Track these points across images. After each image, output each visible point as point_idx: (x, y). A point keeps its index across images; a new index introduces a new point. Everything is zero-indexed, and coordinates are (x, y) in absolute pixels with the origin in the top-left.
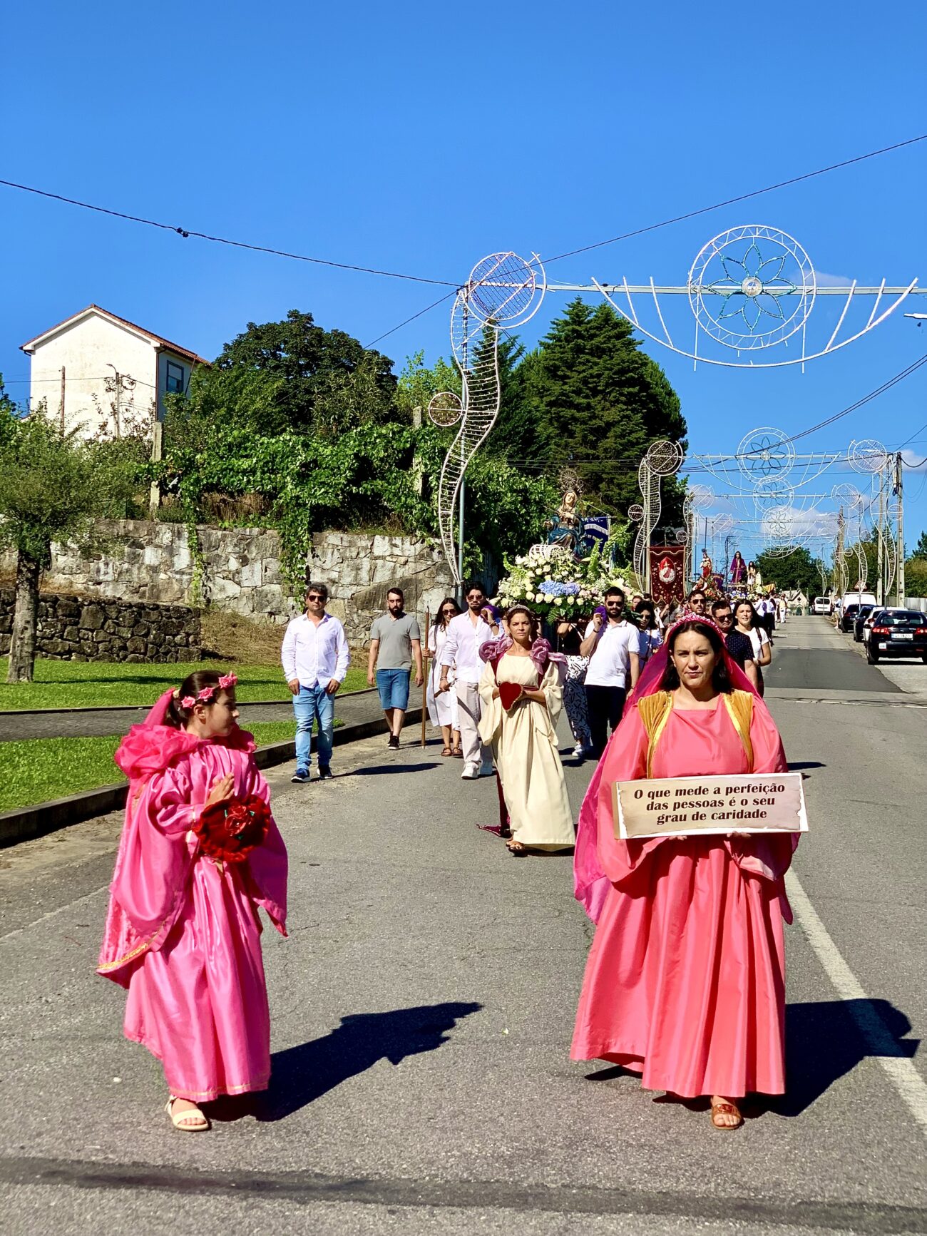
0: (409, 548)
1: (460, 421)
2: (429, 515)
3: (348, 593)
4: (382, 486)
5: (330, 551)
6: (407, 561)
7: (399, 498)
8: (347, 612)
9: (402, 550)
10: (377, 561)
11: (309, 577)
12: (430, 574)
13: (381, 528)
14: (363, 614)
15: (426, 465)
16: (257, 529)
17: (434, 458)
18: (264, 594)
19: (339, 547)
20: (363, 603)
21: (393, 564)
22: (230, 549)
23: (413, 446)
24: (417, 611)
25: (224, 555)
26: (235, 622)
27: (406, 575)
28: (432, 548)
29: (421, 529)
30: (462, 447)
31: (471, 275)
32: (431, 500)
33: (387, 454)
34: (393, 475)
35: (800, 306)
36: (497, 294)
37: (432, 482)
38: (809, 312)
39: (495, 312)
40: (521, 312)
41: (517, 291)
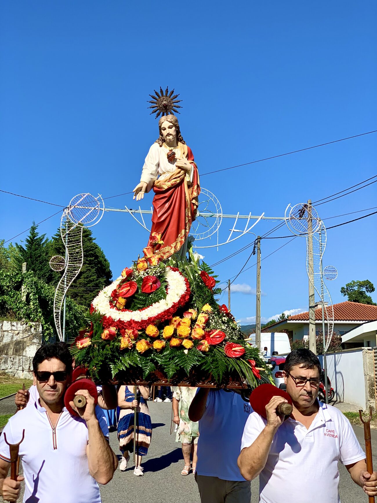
0: (20, 327)
1: (65, 268)
2: (29, 312)
4: (7, 298)
6: (19, 333)
7: (16, 305)
9: (17, 328)
10: (4, 333)
12: (30, 339)
13: (6, 317)
15: (28, 289)
17: (32, 286)
21: (12, 334)
23: (22, 280)
24: (23, 356)
27: (18, 339)
28: (31, 327)
29: (25, 318)
30: (65, 281)
31: (70, 203)
32: (30, 305)
33: (10, 284)
34: (12, 293)
35: (216, 222)
36: (82, 212)
37: (31, 297)
38: (220, 225)
39: (81, 220)
40: (93, 220)
41: (91, 211)
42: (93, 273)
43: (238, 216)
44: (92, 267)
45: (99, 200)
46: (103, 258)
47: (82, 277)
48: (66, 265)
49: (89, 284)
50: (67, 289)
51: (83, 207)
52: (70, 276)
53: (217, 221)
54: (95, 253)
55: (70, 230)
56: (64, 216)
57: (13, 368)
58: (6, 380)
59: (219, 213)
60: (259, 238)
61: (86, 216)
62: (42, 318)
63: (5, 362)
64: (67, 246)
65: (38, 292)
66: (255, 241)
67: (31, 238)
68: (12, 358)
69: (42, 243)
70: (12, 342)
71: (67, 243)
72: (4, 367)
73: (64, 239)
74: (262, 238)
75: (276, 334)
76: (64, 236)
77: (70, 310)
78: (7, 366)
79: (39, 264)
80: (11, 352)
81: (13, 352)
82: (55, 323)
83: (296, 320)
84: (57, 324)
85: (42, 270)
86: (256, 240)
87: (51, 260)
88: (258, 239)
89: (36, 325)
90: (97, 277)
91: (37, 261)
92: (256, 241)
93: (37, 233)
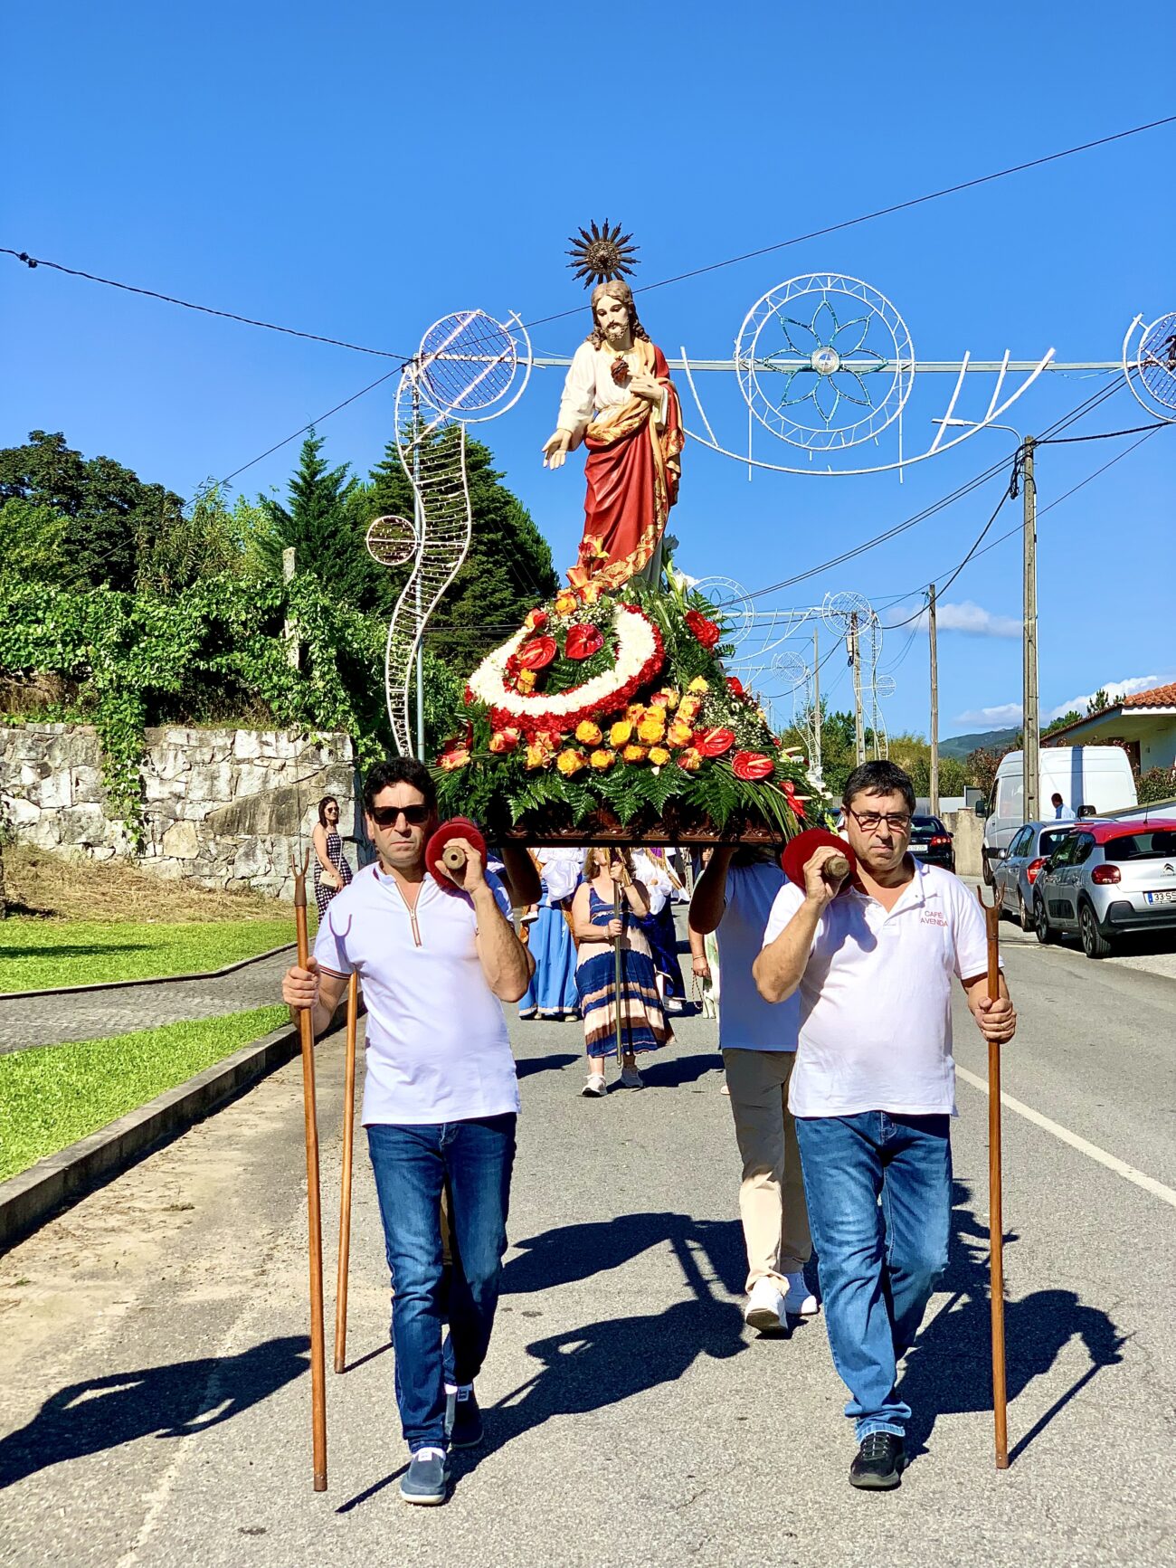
0: (285, 746)
1: (413, 559)
2: (312, 700)
3: (200, 812)
4: (242, 659)
5: (171, 754)
6: (284, 765)
7: (270, 678)
8: (201, 839)
9: (277, 750)
10: (241, 766)
11: (144, 793)
12: (318, 782)
13: (242, 719)
14: (223, 841)
15: (304, 629)
16: (62, 725)
17: (315, 620)
18: (75, 818)
19: (185, 748)
20: (222, 825)
21: (264, 770)
22: (22, 754)
23: (285, 603)
24: (300, 835)
25: (13, 764)
26: (35, 859)
27: (283, 784)
28: (319, 746)
29: (302, 720)
30: (418, 594)
31: (422, 343)
32: (312, 679)
33: (250, 616)
34: (258, 645)
35: (893, 388)
36: (462, 372)
37: (313, 654)
38: (907, 396)
39: (460, 399)
40: (498, 398)
41: (490, 367)
42: (501, 582)
43: (965, 363)
44: (495, 563)
45: (514, 329)
46: (528, 533)
47: (467, 594)
48: (419, 545)
49: (491, 616)
50: (424, 621)
51: (463, 357)
52: (431, 580)
53: (897, 383)
54: (505, 518)
55: (426, 432)
56: (405, 387)
57: (273, 873)
58: (255, 910)
59: (905, 353)
60: (1030, 444)
61: (473, 386)
62: (351, 720)
63: (249, 855)
64: (418, 483)
65: (336, 637)
66: (1017, 453)
67: (304, 478)
68: (268, 844)
69: (338, 492)
70: (264, 793)
71: (417, 475)
72: (247, 870)
73: (408, 464)
74: (1040, 443)
75: (1089, 752)
76: (406, 452)
77: (437, 693)
78: (256, 867)
79: (335, 558)
80: (263, 824)
81: (270, 825)
82: (394, 727)
83: (1150, 707)
84: (398, 732)
85: (343, 576)
86: (1021, 448)
87: (370, 529)
88: (1026, 445)
89: (334, 742)
90: (514, 595)
91: (327, 548)
92: (1021, 452)
93: (323, 462)
